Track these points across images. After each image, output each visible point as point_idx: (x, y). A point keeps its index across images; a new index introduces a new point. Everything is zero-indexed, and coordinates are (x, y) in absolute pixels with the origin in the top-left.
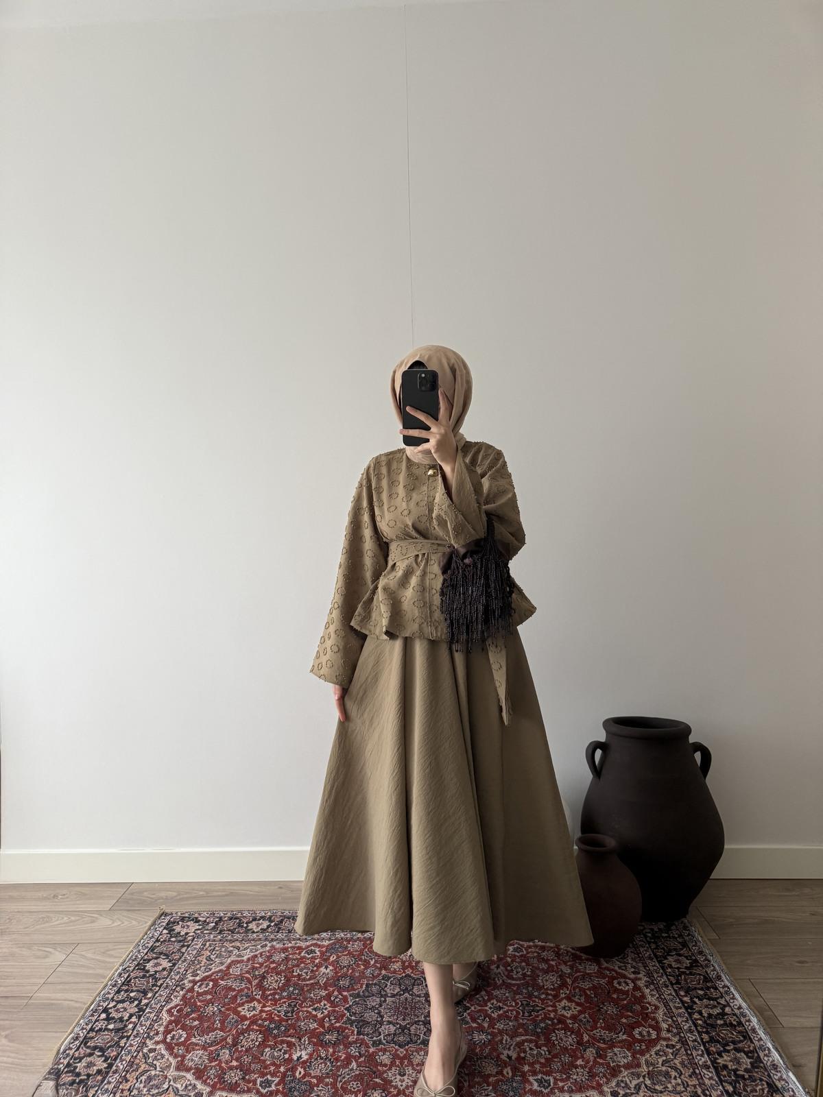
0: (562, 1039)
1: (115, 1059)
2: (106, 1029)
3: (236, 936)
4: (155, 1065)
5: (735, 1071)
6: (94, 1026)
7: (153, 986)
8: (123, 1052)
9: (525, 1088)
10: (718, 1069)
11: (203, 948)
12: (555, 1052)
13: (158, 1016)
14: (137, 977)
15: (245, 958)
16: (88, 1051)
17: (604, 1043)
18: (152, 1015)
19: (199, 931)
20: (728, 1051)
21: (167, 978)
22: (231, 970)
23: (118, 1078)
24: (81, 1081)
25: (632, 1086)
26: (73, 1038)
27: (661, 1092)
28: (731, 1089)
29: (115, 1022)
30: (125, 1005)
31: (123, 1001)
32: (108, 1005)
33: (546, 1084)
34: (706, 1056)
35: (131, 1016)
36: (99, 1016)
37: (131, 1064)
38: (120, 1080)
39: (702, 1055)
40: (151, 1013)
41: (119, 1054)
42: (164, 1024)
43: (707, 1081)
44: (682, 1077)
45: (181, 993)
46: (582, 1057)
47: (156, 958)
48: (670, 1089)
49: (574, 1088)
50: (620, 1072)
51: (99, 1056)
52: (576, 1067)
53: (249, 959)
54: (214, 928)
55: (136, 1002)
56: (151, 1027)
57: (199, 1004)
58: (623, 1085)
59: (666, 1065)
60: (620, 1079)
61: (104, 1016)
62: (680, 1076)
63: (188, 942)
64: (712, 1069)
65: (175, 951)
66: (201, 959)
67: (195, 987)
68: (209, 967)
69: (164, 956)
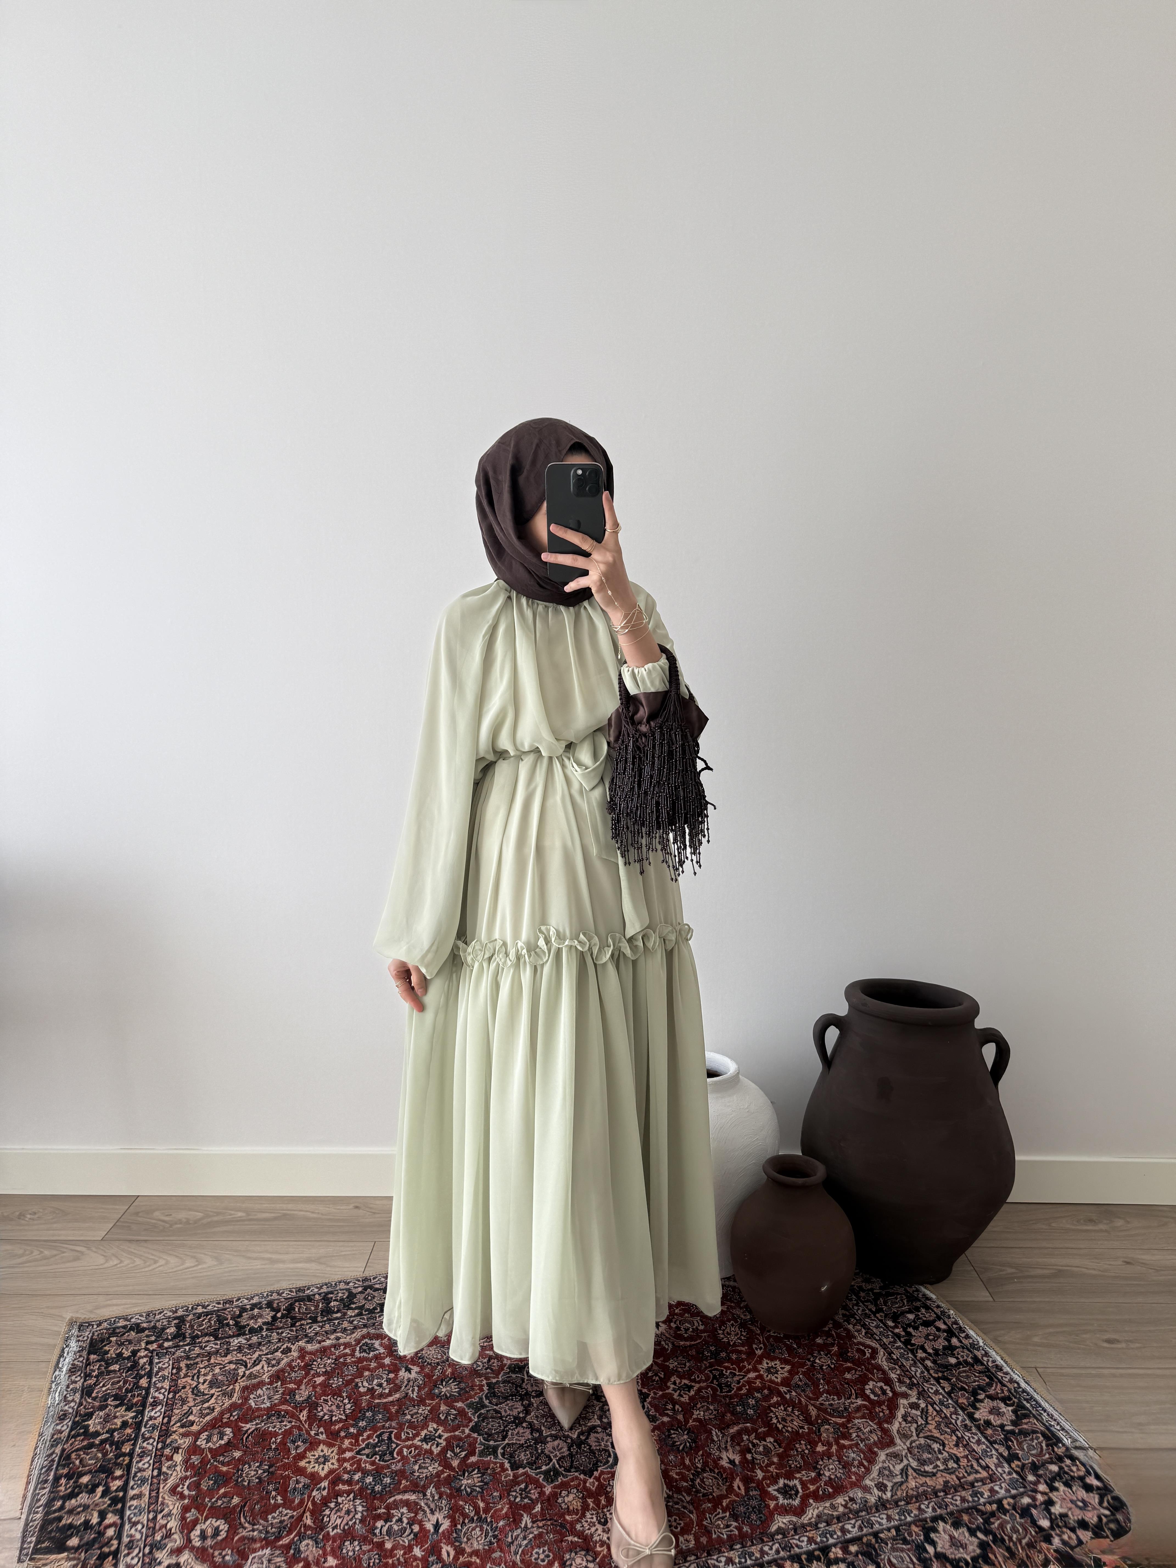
0: (785, 1420)
7: (117, 1457)
9: (768, 1506)
11: (177, 1377)
12: (785, 1441)
13: (156, 1503)
14: (79, 1449)
15: (265, 1378)
17: (839, 1416)
19: (154, 1346)
20: (982, 1401)
21: (136, 1439)
22: (251, 1403)
25: (897, 1472)
30: (83, 1498)
31: (72, 1495)
33: (794, 1493)
34: (960, 1412)
35: (102, 1515)
40: (139, 1500)
42: (174, 1514)
45: (178, 1458)
47: (101, 1408)
49: (831, 1490)
50: (875, 1455)
52: (821, 1457)
53: (272, 1379)
54: (178, 1336)
55: (100, 1490)
57: (223, 1469)
58: (886, 1472)
60: (880, 1465)
63: (143, 1367)
64: (974, 1429)
65: (130, 1387)
66: (184, 1396)
67: (198, 1443)
68: (206, 1405)
69: (113, 1400)
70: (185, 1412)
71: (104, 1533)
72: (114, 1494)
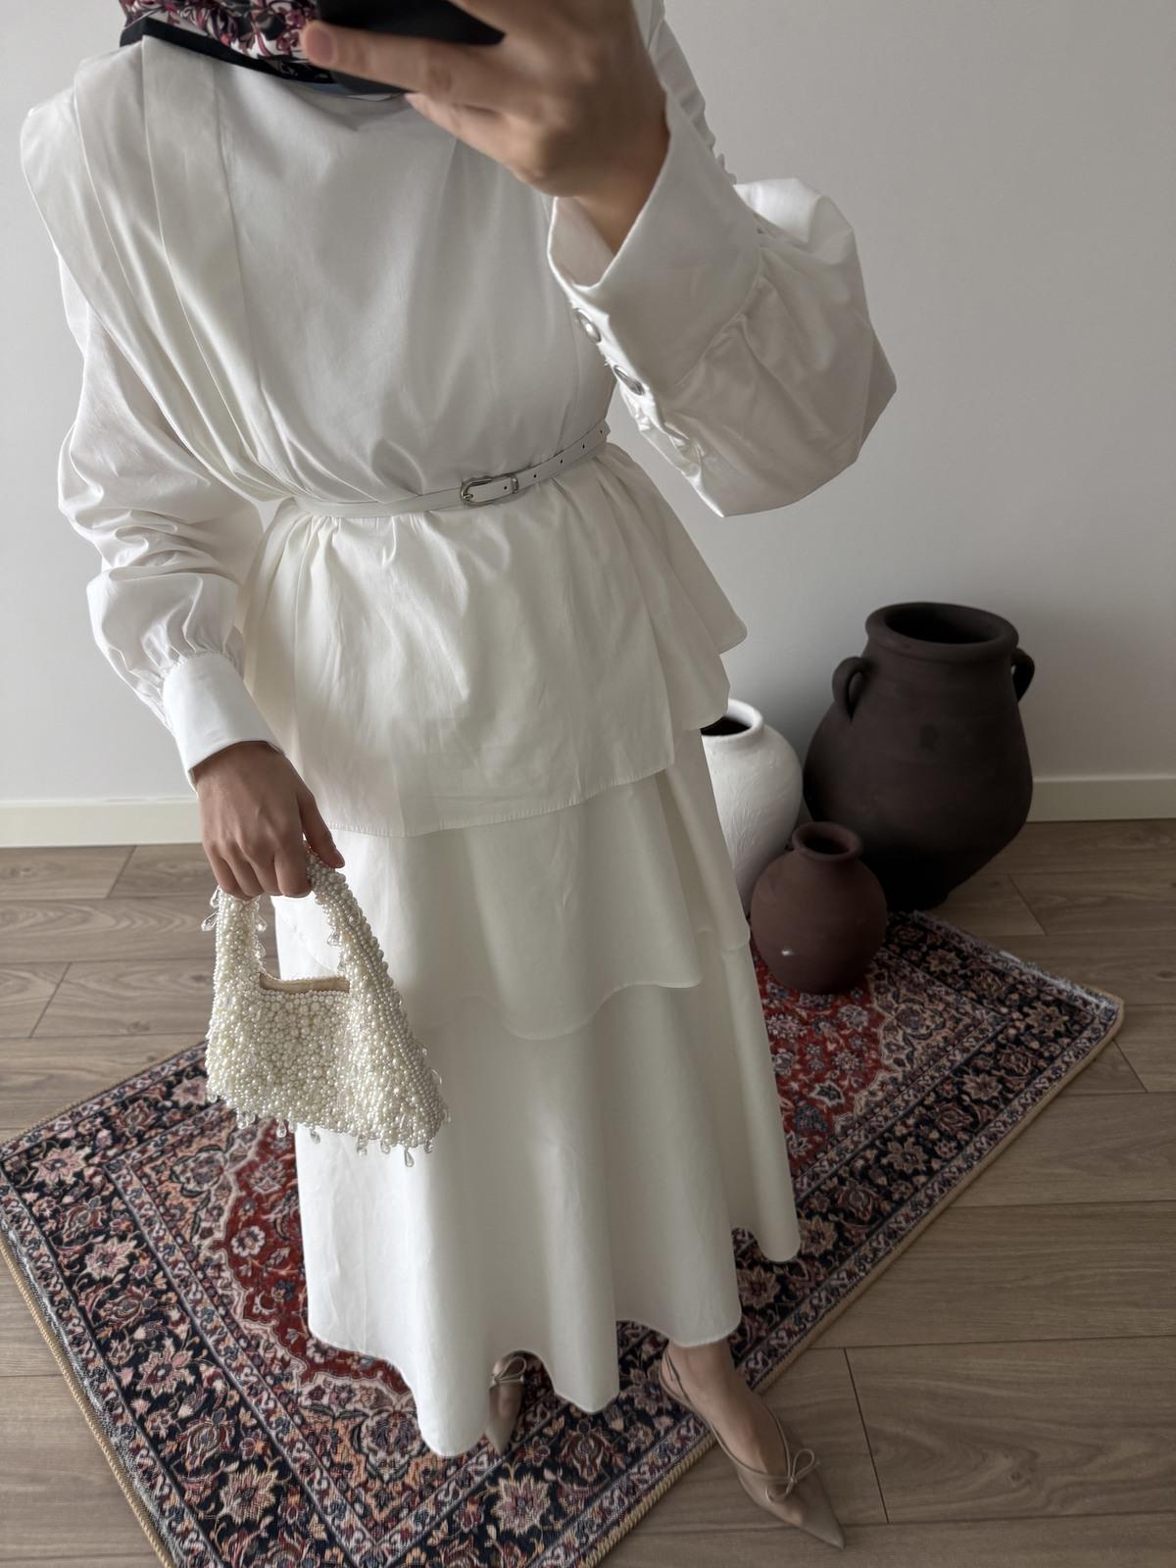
0: (783, 1028)
1: (276, 1452)
2: (184, 1422)
3: (182, 1130)
4: (355, 1410)
5: (955, 972)
6: (151, 1434)
7: (156, 1296)
8: (273, 1433)
9: (822, 1111)
10: (942, 977)
11: (150, 1183)
12: (796, 1047)
13: (243, 1336)
14: (101, 1304)
15: (251, 1155)
16: (208, 1478)
17: (825, 1009)
18: (230, 1341)
19: (96, 1160)
20: (926, 954)
21: (161, 1268)
22: (256, 1188)
23: (325, 1474)
24: (272, 1529)
25: (902, 1044)
26: (141, 1480)
27: (931, 1035)
28: (974, 996)
29: (181, 1400)
30: (154, 1358)
31: (136, 1361)
32: (119, 1381)
33: (834, 1093)
34: (916, 969)
36: (133, 1412)
37: (314, 1439)
38: (336, 1475)
39: (915, 972)
40: (223, 1340)
41: (269, 1439)
42: (272, 1340)
43: (951, 999)
44: (926, 1006)
45: (227, 1274)
46: (825, 1040)
47: (89, 1249)
48: (933, 1026)
49: (861, 1080)
50: (875, 1034)
51: (240, 1470)
52: (836, 1055)
53: (258, 1154)
54: (117, 1139)
55: (168, 1342)
56: (257, 1361)
57: (283, 1273)
58: (894, 1048)
59: (900, 1001)
60: (883, 1042)
61: (140, 1405)
62: (922, 1004)
63: (103, 1188)
64: (938, 983)
65: (105, 1217)
66: (175, 1203)
67: (236, 1251)
68: (210, 1205)
69: (95, 1237)
70: (192, 1220)
71: (215, 1390)
72: (187, 1344)
